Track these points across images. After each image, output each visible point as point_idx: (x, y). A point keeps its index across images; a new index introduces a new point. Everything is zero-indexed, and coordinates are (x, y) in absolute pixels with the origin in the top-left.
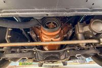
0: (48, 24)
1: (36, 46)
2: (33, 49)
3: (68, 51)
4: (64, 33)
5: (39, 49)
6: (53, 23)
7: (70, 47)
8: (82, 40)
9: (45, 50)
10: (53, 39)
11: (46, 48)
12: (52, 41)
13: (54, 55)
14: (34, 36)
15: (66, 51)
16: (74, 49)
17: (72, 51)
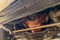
3: (49, 32)
4: (42, 20)
5: (29, 32)
6: (33, 16)
7: (49, 29)
9: (32, 33)
11: (33, 31)
16: (53, 30)
17: (52, 31)
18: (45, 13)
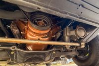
0: (38, 20)
1: (17, 45)
2: (11, 48)
3: (54, 52)
5: (20, 48)
8: (68, 42)
9: (28, 50)
10: (41, 38)
11: (30, 48)
12: (39, 39)
13: (38, 56)
14: (15, 31)
15: (52, 52)
17: (58, 52)
18: (60, 27)
